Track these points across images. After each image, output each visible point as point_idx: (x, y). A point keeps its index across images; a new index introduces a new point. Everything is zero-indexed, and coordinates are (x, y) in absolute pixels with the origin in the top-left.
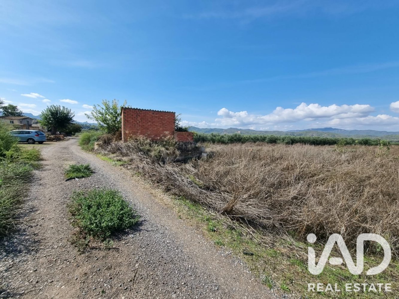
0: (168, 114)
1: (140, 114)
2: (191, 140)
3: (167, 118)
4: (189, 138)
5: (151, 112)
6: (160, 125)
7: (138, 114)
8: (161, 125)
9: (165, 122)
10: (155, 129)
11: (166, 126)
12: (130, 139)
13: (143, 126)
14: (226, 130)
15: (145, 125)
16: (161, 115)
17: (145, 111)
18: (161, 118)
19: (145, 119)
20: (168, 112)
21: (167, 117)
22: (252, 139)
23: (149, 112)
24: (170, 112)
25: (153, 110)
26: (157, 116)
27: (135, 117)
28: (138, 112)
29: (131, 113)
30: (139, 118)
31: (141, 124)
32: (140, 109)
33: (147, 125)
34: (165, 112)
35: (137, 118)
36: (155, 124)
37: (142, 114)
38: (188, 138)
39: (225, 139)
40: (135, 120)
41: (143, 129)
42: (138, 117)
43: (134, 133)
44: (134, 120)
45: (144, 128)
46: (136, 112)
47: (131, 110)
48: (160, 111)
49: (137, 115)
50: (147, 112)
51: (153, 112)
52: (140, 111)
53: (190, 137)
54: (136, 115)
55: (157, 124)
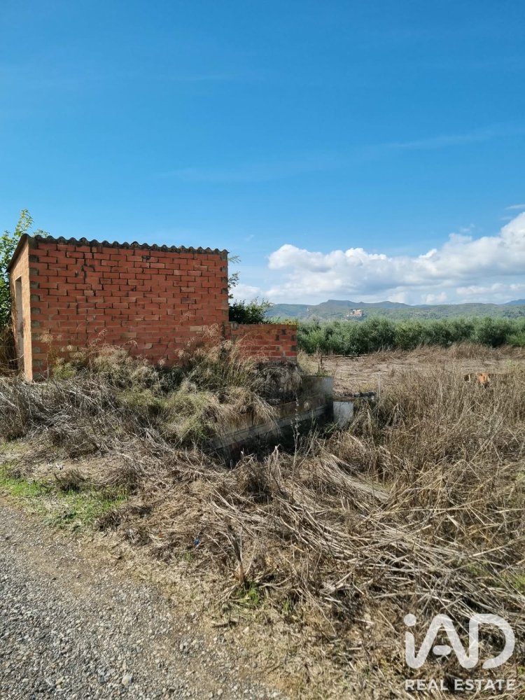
0: (203, 256)
1: (96, 263)
2: (288, 354)
3: (198, 273)
4: (281, 348)
5: (138, 251)
6: (172, 301)
7: (88, 263)
8: (178, 301)
9: (192, 289)
10: (156, 318)
11: (195, 307)
12: (63, 364)
13: (108, 311)
14: (315, 309)
15: (116, 304)
16: (176, 261)
17: (115, 251)
18: (177, 272)
19: (115, 281)
20: (200, 251)
21: (199, 269)
22: (429, 334)
23: (130, 252)
24: (208, 251)
25: (145, 246)
26: (162, 266)
27: (76, 275)
28: (89, 256)
29: (61, 256)
30: (93, 279)
31: (99, 301)
32: (94, 243)
33: (125, 304)
34: (191, 250)
35: (85, 276)
36: (156, 299)
37: (104, 263)
38: (278, 349)
39: (339, 339)
40: (79, 286)
41: (108, 319)
42: (89, 273)
43: (81, 340)
44: (72, 287)
45: (113, 318)
46: (81, 255)
47: (61, 246)
48: (173, 249)
49: (85, 265)
50: (123, 251)
51: (146, 253)
52: (94, 250)
53: (286, 343)
54: (79, 265)
55: (163, 299)
